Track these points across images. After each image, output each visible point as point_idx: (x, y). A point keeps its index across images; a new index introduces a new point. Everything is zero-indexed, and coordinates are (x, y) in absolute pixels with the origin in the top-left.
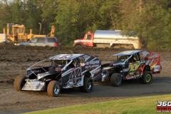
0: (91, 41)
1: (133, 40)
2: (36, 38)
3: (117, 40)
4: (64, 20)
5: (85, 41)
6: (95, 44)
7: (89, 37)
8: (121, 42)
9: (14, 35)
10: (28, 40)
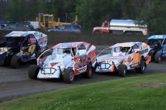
0: (107, 29)
1: (143, 28)
2: (63, 25)
3: (129, 27)
4: (83, 11)
5: (102, 28)
6: (111, 31)
7: (106, 25)
8: (132, 29)
9: (44, 23)
10: (57, 27)
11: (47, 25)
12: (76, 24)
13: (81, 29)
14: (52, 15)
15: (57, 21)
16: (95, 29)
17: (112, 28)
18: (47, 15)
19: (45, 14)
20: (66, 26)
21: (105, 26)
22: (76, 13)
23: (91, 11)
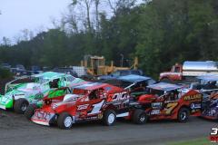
0: (179, 74)
2: (118, 71)
3: (208, 71)
4: (146, 50)
5: (172, 74)
7: (177, 69)
9: (92, 68)
10: (109, 73)
11: (95, 71)
12: (135, 68)
14: (102, 58)
15: (110, 65)
16: (162, 74)
17: (185, 74)
18: (95, 57)
19: (93, 55)
20: (121, 72)
21: (176, 71)
22: (136, 53)
23: (157, 50)
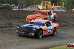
9: (45, 6)
10: (52, 9)
11: (47, 7)
12: (63, 7)
13: (66, 10)
14: (50, 2)
15: (53, 5)
18: (47, 2)
19: (46, 1)
20: (58, 8)
